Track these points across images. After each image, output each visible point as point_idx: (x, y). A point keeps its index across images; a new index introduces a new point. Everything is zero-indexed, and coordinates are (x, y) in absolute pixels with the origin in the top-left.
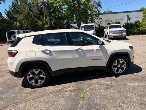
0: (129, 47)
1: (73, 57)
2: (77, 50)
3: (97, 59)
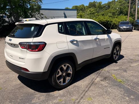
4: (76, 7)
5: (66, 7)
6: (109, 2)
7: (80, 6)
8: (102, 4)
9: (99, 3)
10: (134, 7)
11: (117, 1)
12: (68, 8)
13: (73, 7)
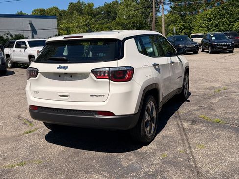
4: (42, 11)
5: (19, 12)
6: (108, 4)
7: (51, 10)
8: (94, 8)
9: (89, 5)
10: (151, 15)
11: (122, 3)
12: (23, 12)
13: (35, 11)
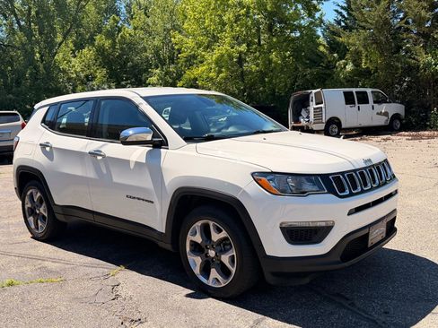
0: (253, 174)
1: (84, 175)
2: (94, 154)
3: (139, 199)
